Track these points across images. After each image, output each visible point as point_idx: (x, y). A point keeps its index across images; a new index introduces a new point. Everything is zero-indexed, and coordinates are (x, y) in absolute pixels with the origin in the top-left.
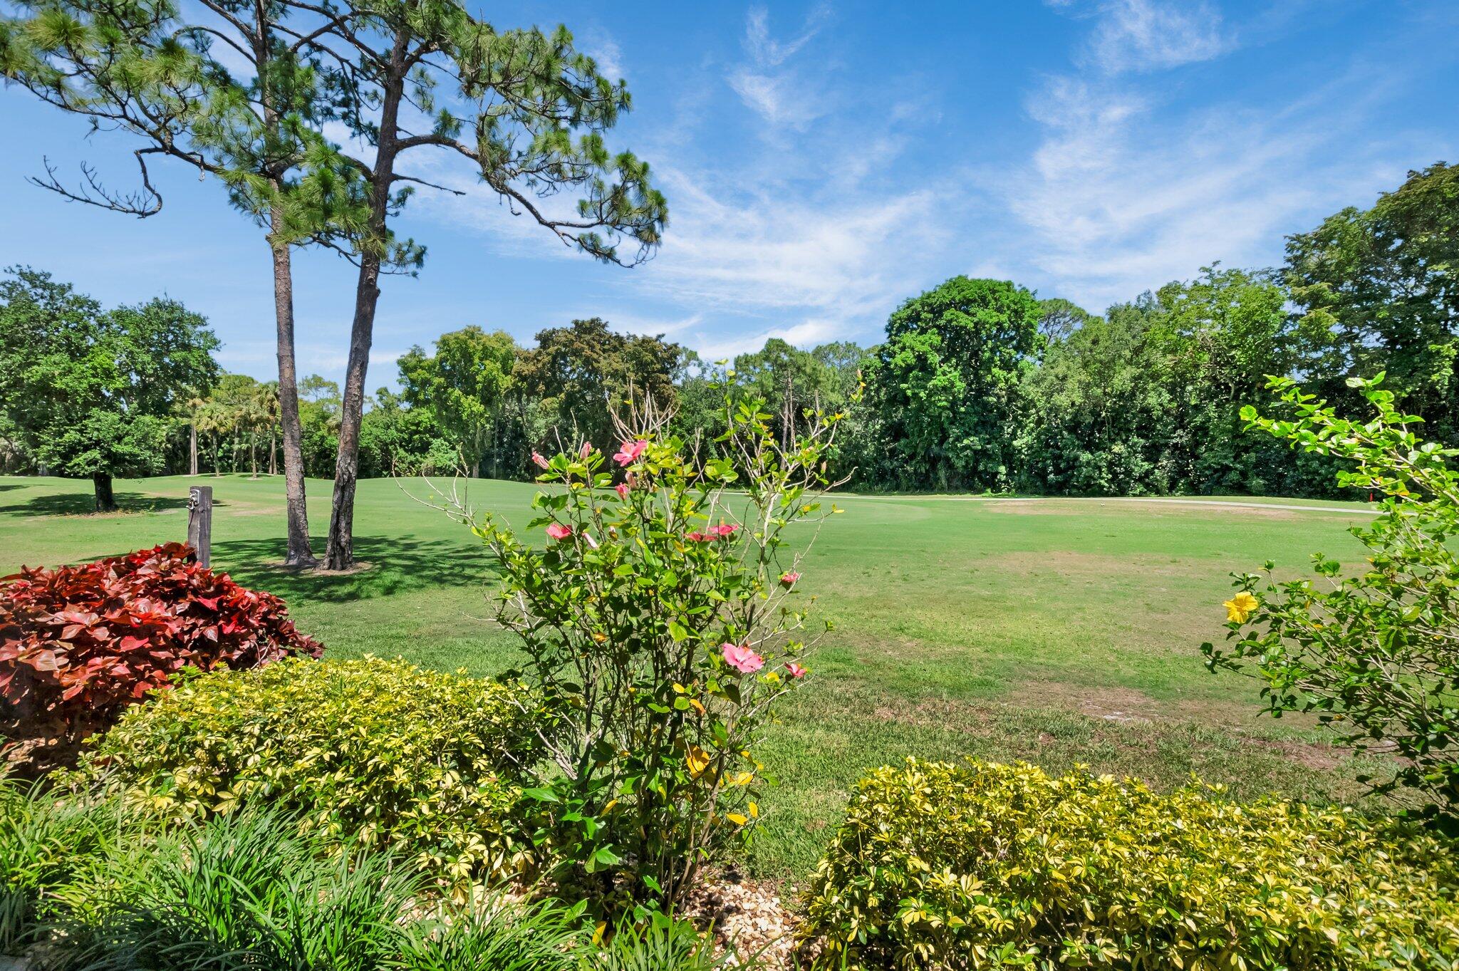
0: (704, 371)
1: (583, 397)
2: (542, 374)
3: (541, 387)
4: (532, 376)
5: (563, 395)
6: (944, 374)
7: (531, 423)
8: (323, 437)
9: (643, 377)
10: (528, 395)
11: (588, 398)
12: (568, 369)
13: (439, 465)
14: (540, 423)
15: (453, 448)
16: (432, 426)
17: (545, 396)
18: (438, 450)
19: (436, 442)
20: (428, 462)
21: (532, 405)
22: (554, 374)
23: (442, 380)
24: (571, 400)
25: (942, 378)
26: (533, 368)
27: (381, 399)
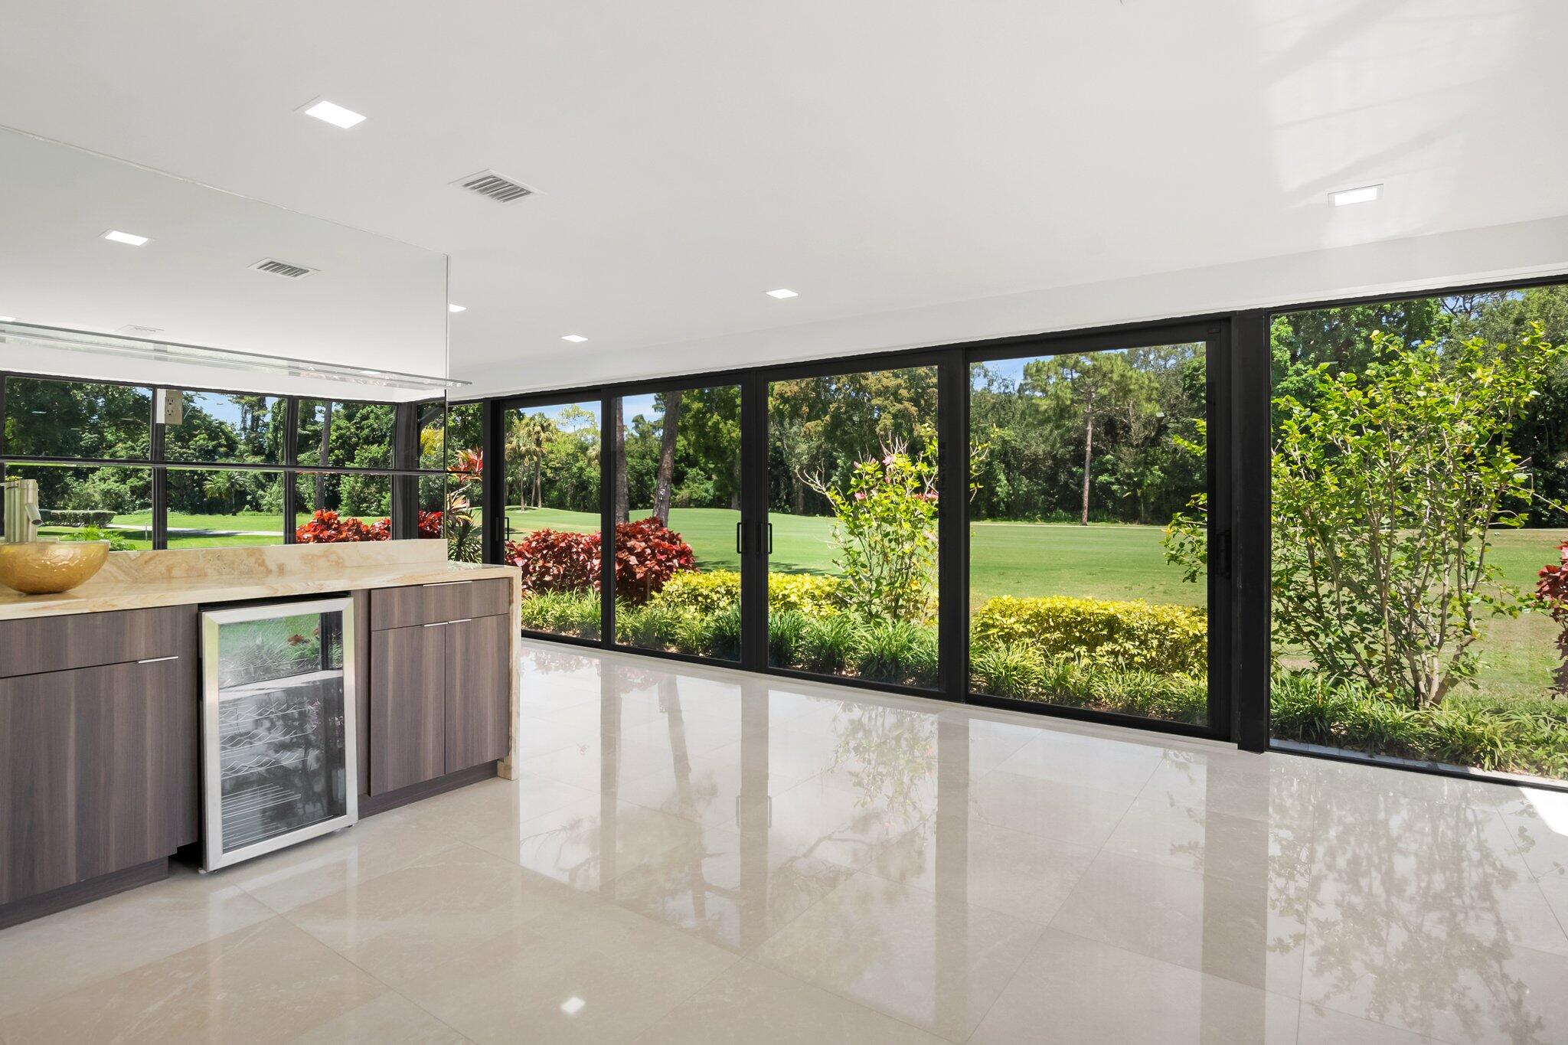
0: (991, 383)
1: (850, 418)
2: (806, 395)
3: (805, 409)
4: (795, 398)
5: (828, 418)
6: (1298, 373)
7: (792, 448)
8: (581, 469)
9: (916, 392)
10: (791, 419)
11: (856, 419)
12: (834, 387)
13: (695, 496)
14: (802, 448)
15: (709, 478)
16: (688, 455)
17: (809, 420)
18: (694, 481)
19: (692, 472)
20: (684, 493)
21: (795, 429)
22: (818, 394)
23: (701, 405)
24: (837, 422)
25: (1295, 378)
26: (796, 388)
27: (637, 427)
